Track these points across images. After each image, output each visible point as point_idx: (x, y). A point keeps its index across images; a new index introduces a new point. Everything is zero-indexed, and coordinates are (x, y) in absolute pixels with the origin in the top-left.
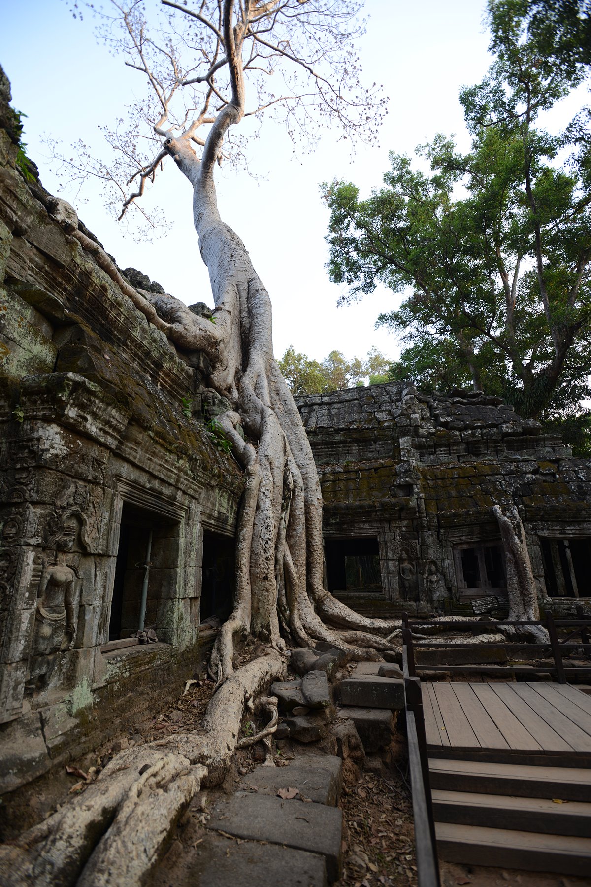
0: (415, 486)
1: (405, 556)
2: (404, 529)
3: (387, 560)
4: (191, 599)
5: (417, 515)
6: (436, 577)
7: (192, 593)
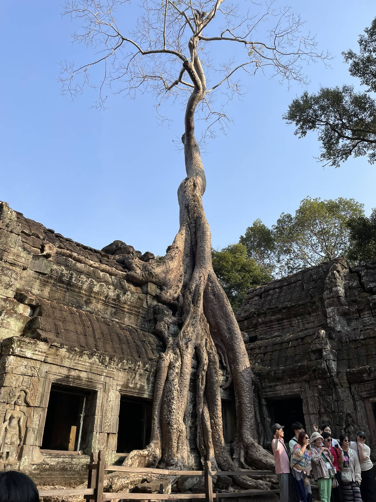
0: (324, 350)
1: (322, 410)
2: (320, 387)
3: (309, 414)
4: (108, 434)
5: (328, 374)
6: (352, 428)
7: (108, 430)
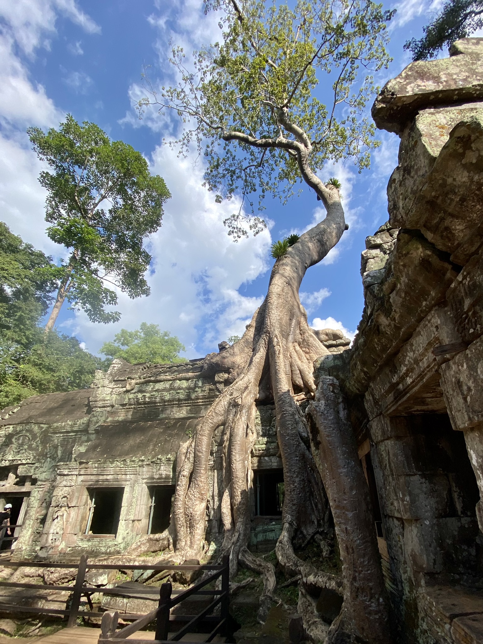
4: (133, 521)
7: (132, 517)
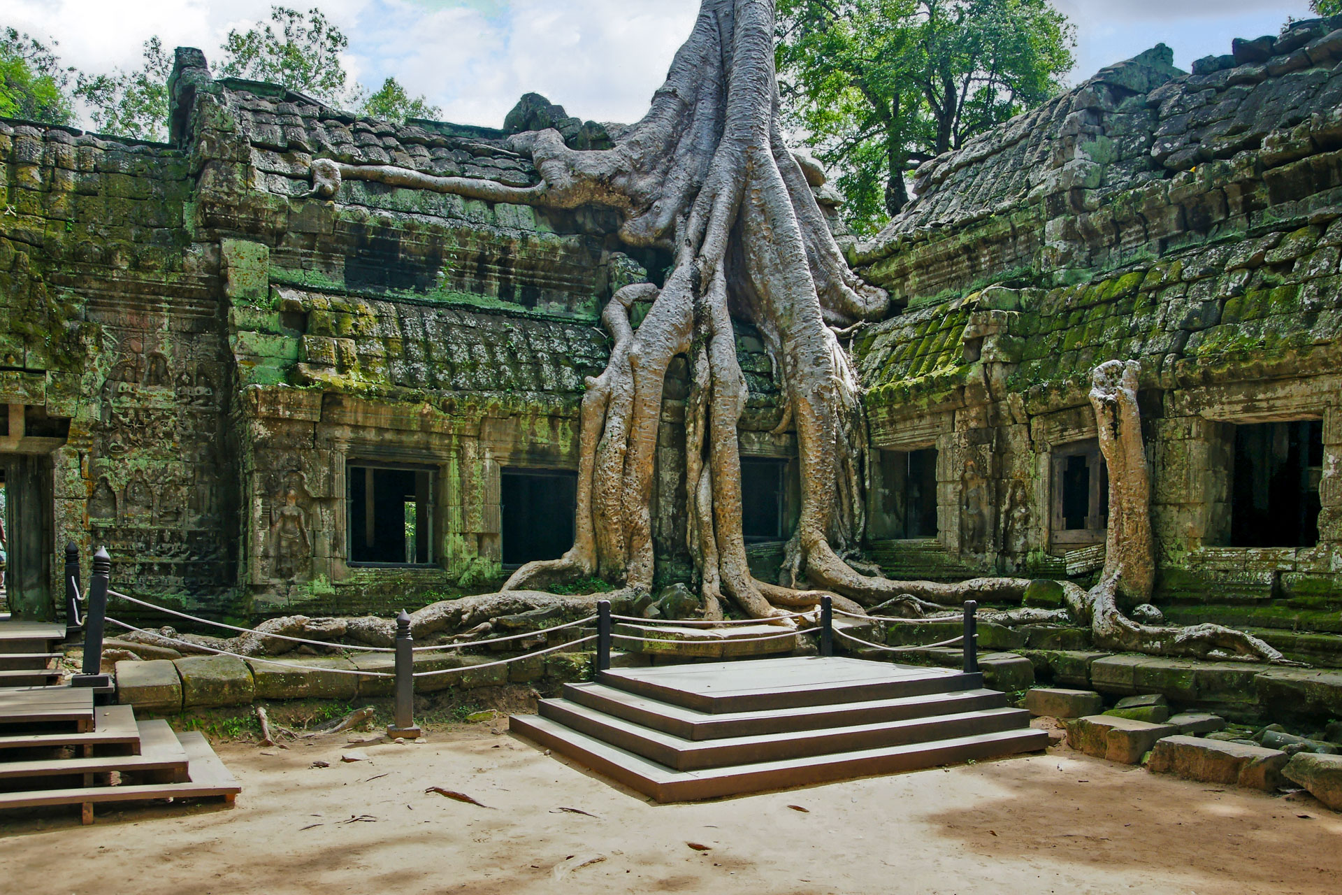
0: (985, 340)
1: (969, 474)
2: (973, 424)
3: (946, 482)
5: (988, 395)
6: (1023, 510)
7: (479, 529)
